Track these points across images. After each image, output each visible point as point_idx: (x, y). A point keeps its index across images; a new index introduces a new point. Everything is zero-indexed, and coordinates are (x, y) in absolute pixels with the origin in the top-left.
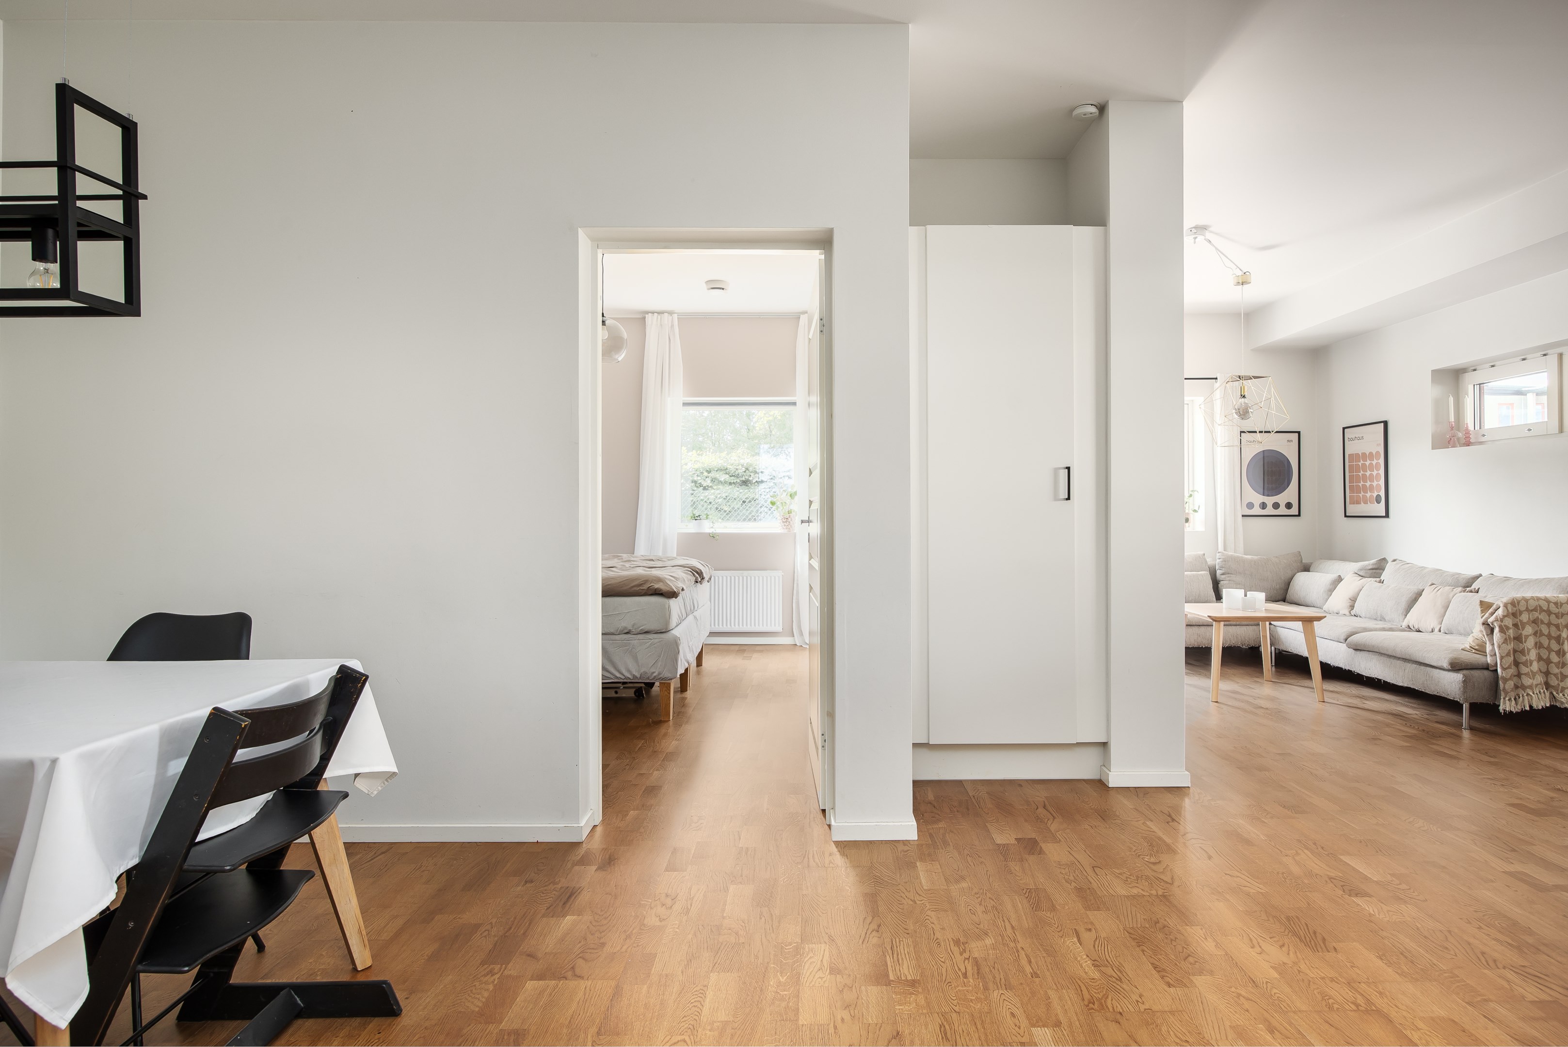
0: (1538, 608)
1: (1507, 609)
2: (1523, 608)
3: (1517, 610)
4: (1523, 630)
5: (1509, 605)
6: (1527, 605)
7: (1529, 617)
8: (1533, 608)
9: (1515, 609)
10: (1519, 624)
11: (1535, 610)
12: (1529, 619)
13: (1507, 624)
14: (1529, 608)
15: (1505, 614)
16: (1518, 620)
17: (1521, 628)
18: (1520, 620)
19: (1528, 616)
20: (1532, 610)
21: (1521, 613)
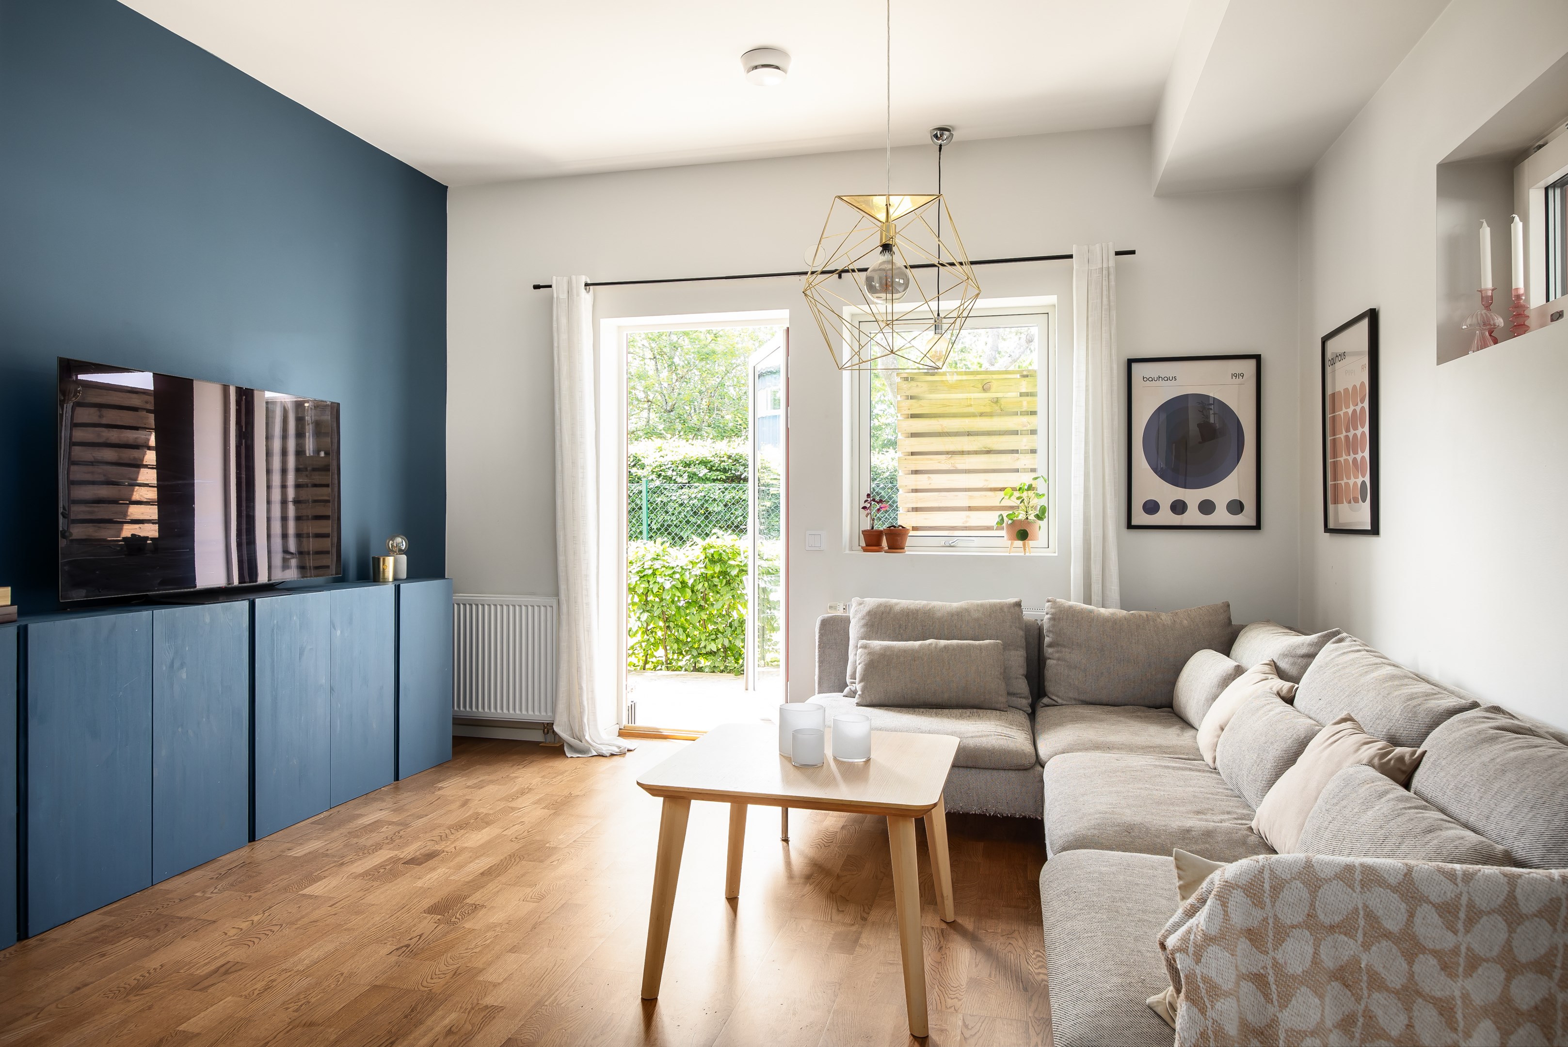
0: (1362, 922)
1: (1226, 912)
2: (1291, 915)
3: (1265, 919)
4: (1283, 1006)
5: (1238, 897)
6: (1312, 905)
7: (1316, 953)
8: (1337, 919)
9: (1258, 914)
10: (1271, 979)
11: (1346, 927)
12: (1316, 960)
13: (1213, 974)
14: (1321, 917)
15: (1213, 932)
16: (1269, 963)
17: (1275, 997)
18: (1276, 964)
19: (1309, 950)
20: (1332, 929)
21: (1282, 933)
